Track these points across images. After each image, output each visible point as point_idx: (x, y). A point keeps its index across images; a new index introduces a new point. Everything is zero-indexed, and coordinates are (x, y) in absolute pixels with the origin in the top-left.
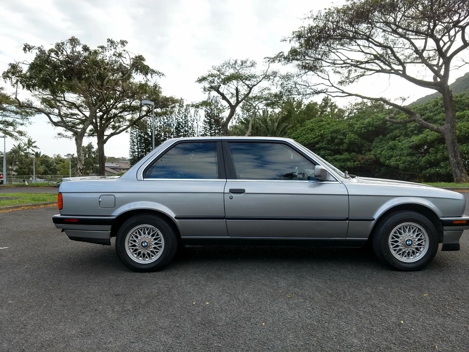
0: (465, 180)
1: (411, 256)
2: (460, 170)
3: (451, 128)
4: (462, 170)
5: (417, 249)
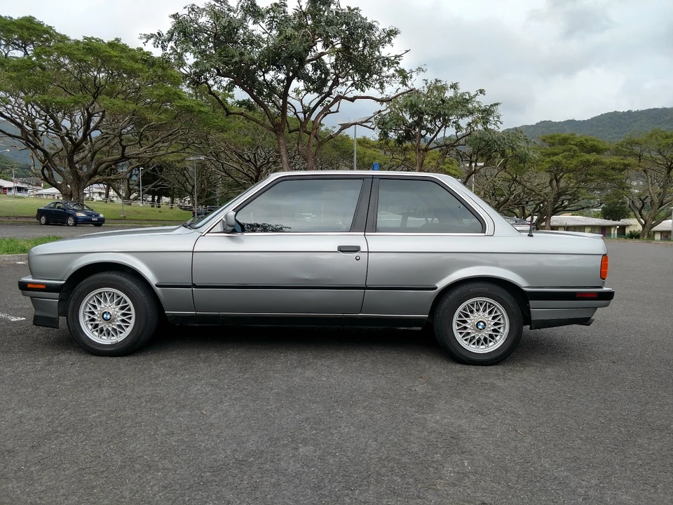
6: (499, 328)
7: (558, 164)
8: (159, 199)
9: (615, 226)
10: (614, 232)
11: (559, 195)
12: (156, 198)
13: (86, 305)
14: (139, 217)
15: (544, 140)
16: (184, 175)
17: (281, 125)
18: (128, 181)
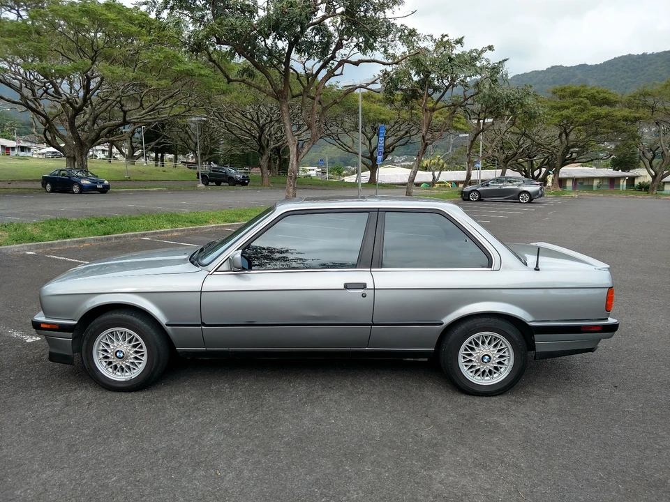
6: (504, 360)
7: (568, 118)
8: (162, 156)
9: (624, 177)
10: (623, 183)
11: (568, 148)
12: (160, 155)
13: (99, 343)
14: (144, 177)
15: (554, 93)
16: (187, 133)
17: (283, 92)
18: (131, 139)
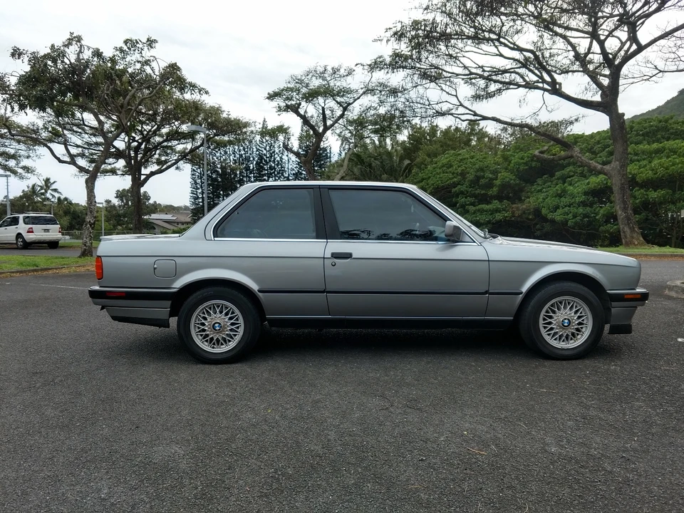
0: (636, 243)
1: (571, 339)
2: (630, 228)
3: (621, 167)
4: (634, 228)
5: (578, 330)
